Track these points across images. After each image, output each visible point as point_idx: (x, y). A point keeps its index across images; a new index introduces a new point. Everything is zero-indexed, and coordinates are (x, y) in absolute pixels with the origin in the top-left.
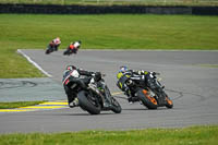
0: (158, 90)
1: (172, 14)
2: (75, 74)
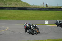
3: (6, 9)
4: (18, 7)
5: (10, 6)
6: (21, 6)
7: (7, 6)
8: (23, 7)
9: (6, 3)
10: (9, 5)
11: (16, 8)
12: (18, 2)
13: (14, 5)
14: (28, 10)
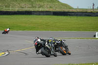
0: (66, 47)
1: (44, 15)
2: (39, 40)
3: (34, 14)
4: (54, 11)
5: (41, 9)
6: (58, 10)
7: (37, 9)
8: (60, 11)
9: (34, 5)
10: (40, 7)
11: (50, 12)
12: (54, 3)
13: (47, 7)
14: (70, 15)
